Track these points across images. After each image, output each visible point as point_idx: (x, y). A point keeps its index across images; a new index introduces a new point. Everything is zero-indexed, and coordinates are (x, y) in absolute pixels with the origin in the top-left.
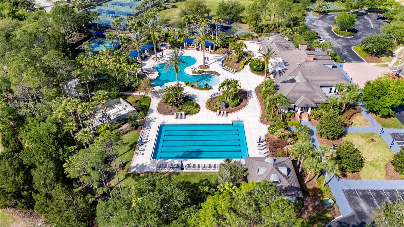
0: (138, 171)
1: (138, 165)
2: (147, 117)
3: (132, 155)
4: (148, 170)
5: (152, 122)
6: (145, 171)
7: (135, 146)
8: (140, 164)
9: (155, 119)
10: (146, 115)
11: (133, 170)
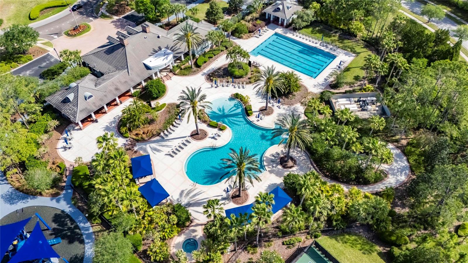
0: (351, 53)
1: (349, 56)
2: (322, 91)
3: (351, 64)
4: (343, 51)
5: (320, 83)
6: (346, 51)
7: (345, 69)
8: (347, 56)
9: (315, 86)
10: (322, 93)
11: (354, 55)
